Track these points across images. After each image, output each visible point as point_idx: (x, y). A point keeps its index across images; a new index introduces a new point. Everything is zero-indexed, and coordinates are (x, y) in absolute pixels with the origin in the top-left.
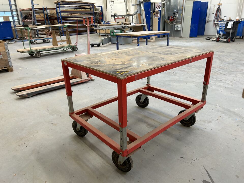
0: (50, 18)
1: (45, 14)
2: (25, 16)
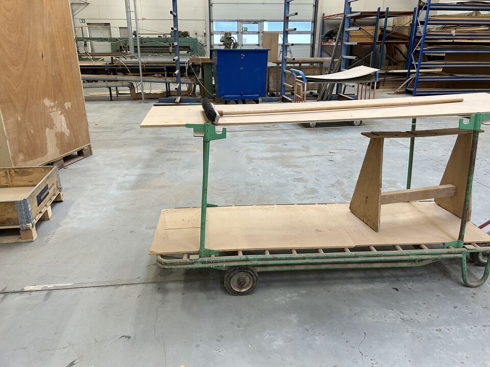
0: (389, 38)
1: (379, 28)
2: (329, 31)
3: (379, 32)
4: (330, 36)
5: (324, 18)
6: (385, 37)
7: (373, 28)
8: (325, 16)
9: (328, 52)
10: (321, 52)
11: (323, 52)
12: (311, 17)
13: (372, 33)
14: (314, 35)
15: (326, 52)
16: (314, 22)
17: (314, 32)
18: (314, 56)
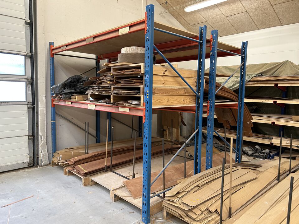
2: (72, 78)
5: (53, 52)
8: (56, 45)
10: (54, 118)
12: (24, 47)
14: (32, 82)
15: (63, 117)
16: (32, 56)
17: (32, 78)
18: (38, 127)
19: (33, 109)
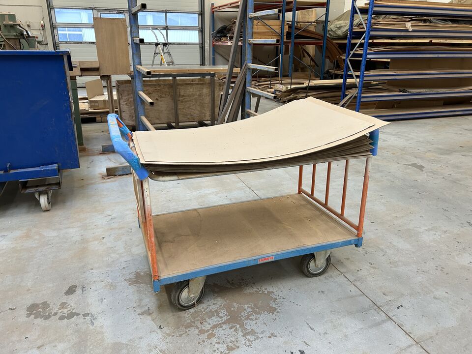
0: (298, 37)
1: (286, 24)
2: (221, 27)
3: (286, 29)
4: (223, 32)
5: (214, 10)
6: (293, 35)
7: (278, 22)
8: (215, 6)
9: (223, 54)
10: (214, 54)
11: (216, 54)
12: (197, 8)
13: (277, 29)
14: (202, 31)
15: (219, 54)
16: (202, 14)
17: (202, 28)
18: (205, 59)
19: (202, 48)
